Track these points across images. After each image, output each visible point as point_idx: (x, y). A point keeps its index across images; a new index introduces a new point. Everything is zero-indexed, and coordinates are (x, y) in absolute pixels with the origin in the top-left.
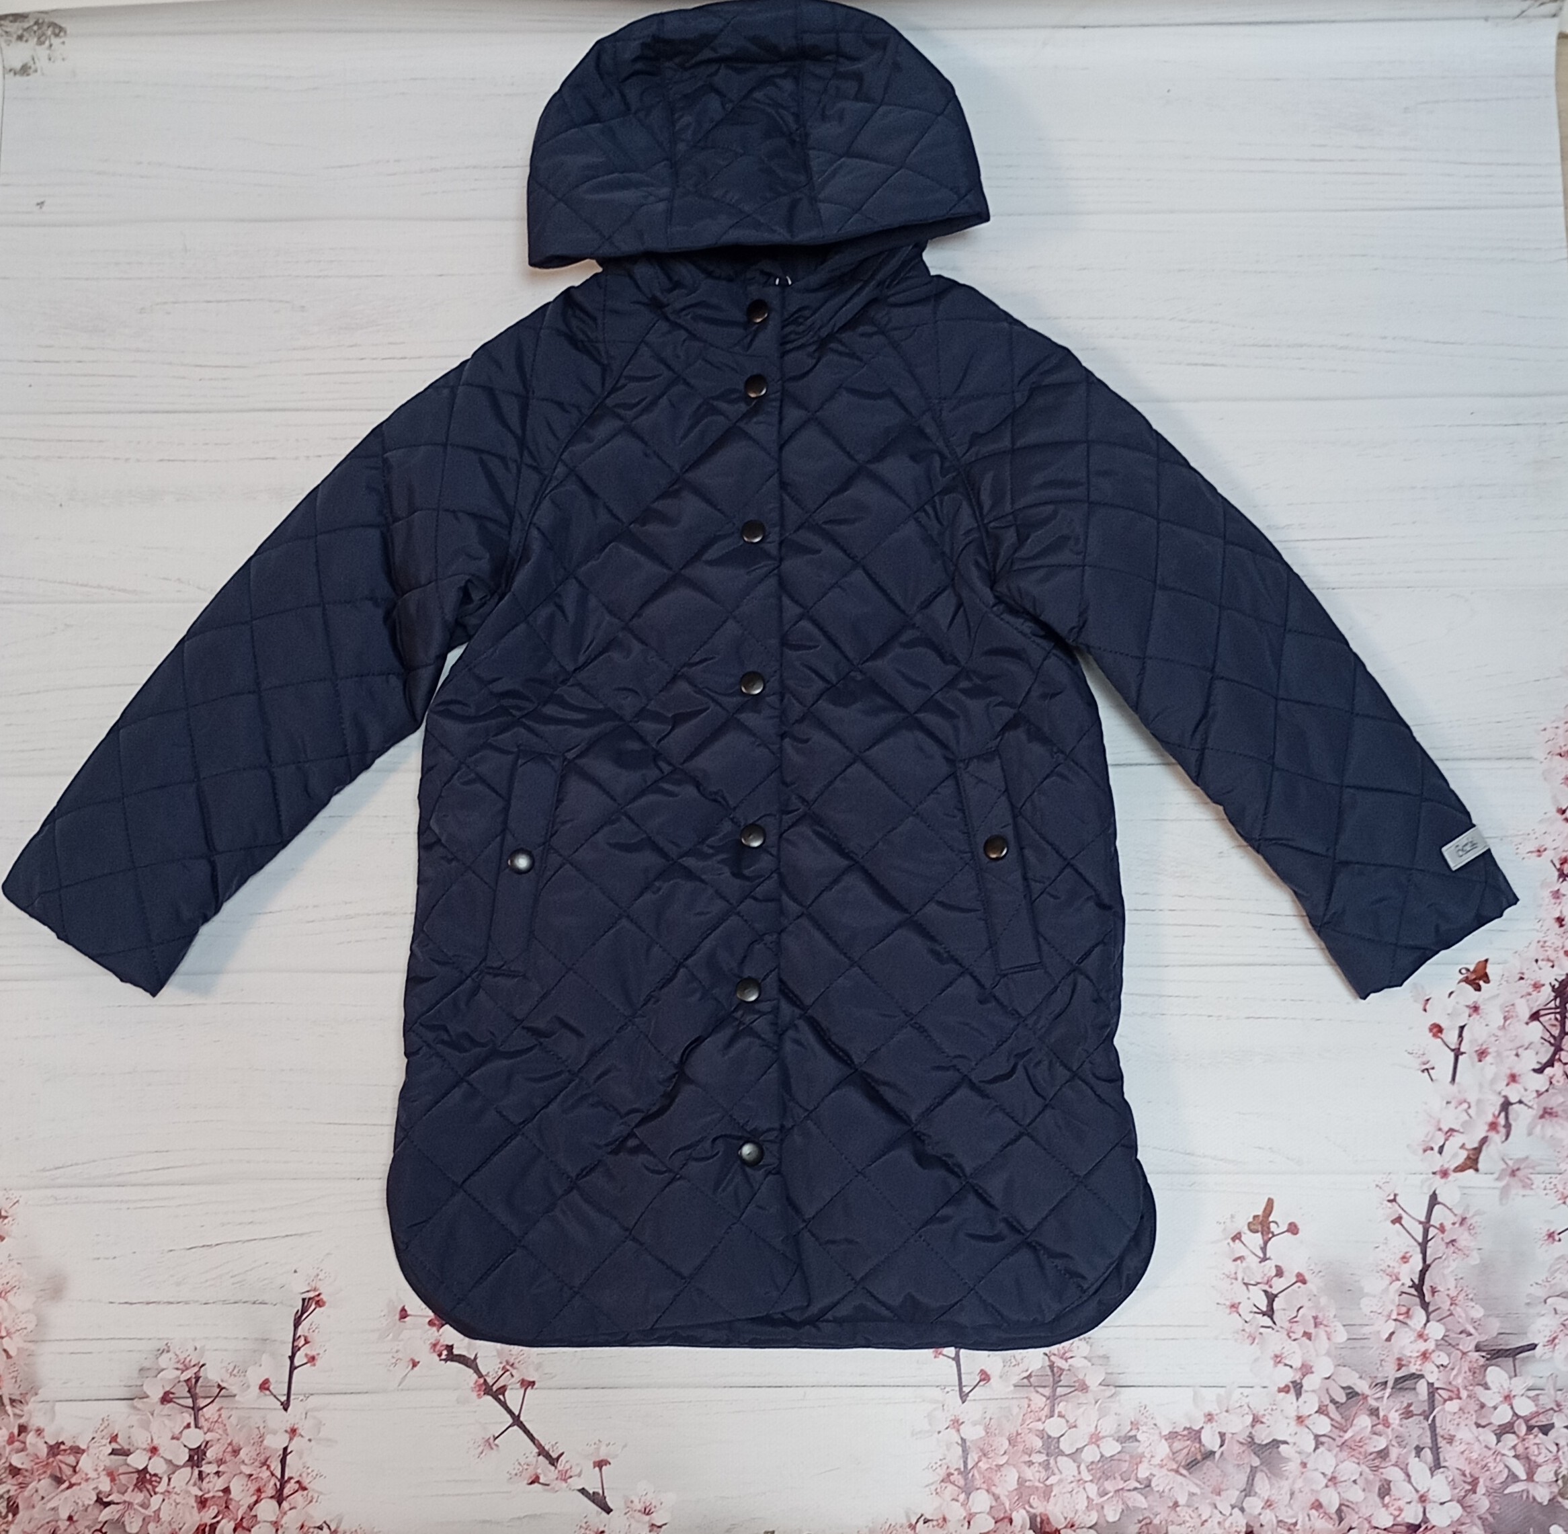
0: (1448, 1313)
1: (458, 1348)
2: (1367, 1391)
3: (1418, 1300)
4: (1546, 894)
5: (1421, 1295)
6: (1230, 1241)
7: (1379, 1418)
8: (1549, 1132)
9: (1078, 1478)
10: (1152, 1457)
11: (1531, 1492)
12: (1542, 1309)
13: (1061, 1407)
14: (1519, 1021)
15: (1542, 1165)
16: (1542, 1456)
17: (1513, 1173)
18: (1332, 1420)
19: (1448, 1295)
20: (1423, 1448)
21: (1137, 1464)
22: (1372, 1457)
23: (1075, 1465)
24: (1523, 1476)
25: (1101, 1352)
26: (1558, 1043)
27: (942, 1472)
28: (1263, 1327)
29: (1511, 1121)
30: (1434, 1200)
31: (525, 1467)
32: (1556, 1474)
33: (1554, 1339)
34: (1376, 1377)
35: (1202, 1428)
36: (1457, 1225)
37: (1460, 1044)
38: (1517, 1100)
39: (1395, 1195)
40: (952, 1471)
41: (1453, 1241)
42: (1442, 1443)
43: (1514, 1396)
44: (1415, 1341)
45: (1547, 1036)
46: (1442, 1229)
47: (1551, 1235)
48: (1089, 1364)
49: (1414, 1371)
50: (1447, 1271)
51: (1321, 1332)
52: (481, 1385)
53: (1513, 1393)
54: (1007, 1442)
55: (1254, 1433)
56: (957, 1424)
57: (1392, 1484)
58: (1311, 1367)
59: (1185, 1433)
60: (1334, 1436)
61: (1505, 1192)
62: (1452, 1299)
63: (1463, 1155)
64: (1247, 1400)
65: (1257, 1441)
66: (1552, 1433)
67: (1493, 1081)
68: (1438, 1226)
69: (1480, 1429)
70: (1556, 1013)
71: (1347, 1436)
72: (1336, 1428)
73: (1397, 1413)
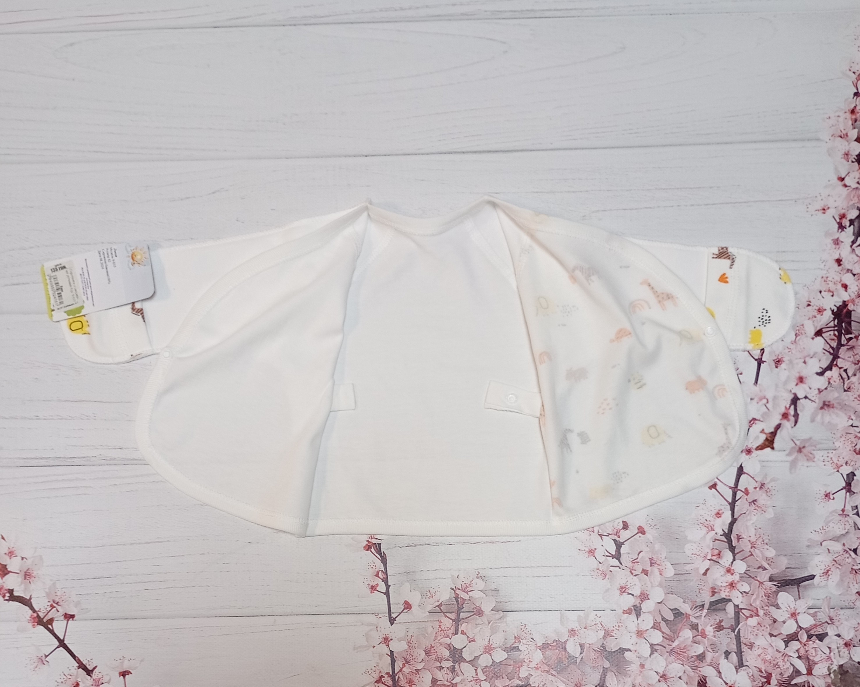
0: (750, 553)
1: (17, 591)
2: (689, 612)
3: (727, 544)
4: (829, 241)
5: (730, 542)
7: (698, 632)
8: (827, 419)
9: (475, 678)
10: (530, 662)
11: (811, 683)
12: (819, 550)
13: (463, 627)
14: (807, 336)
15: (821, 443)
16: (819, 656)
18: (663, 633)
19: (749, 541)
20: (730, 653)
21: (519, 667)
22: (693, 659)
23: (473, 669)
24: (804, 671)
25: (493, 586)
26: (835, 353)
27: (376, 676)
28: (611, 566)
30: (741, 471)
31: (70, 677)
32: (829, 669)
33: (828, 571)
34: (696, 601)
35: (567, 640)
38: (804, 396)
40: (383, 675)
42: (744, 648)
43: (799, 613)
44: (725, 574)
45: (827, 347)
47: (827, 495)
48: (485, 595)
49: (724, 597)
50: (749, 523)
51: (655, 570)
52: (34, 618)
53: (798, 611)
54: (424, 652)
55: (605, 643)
56: (386, 640)
57: (707, 678)
58: (647, 596)
59: (555, 644)
60: (664, 645)
61: (793, 464)
62: (751, 544)
64: (600, 620)
65: (608, 650)
66: (826, 640)
69: (773, 637)
70: (834, 330)
71: (675, 644)
72: (666, 638)
73: (711, 628)
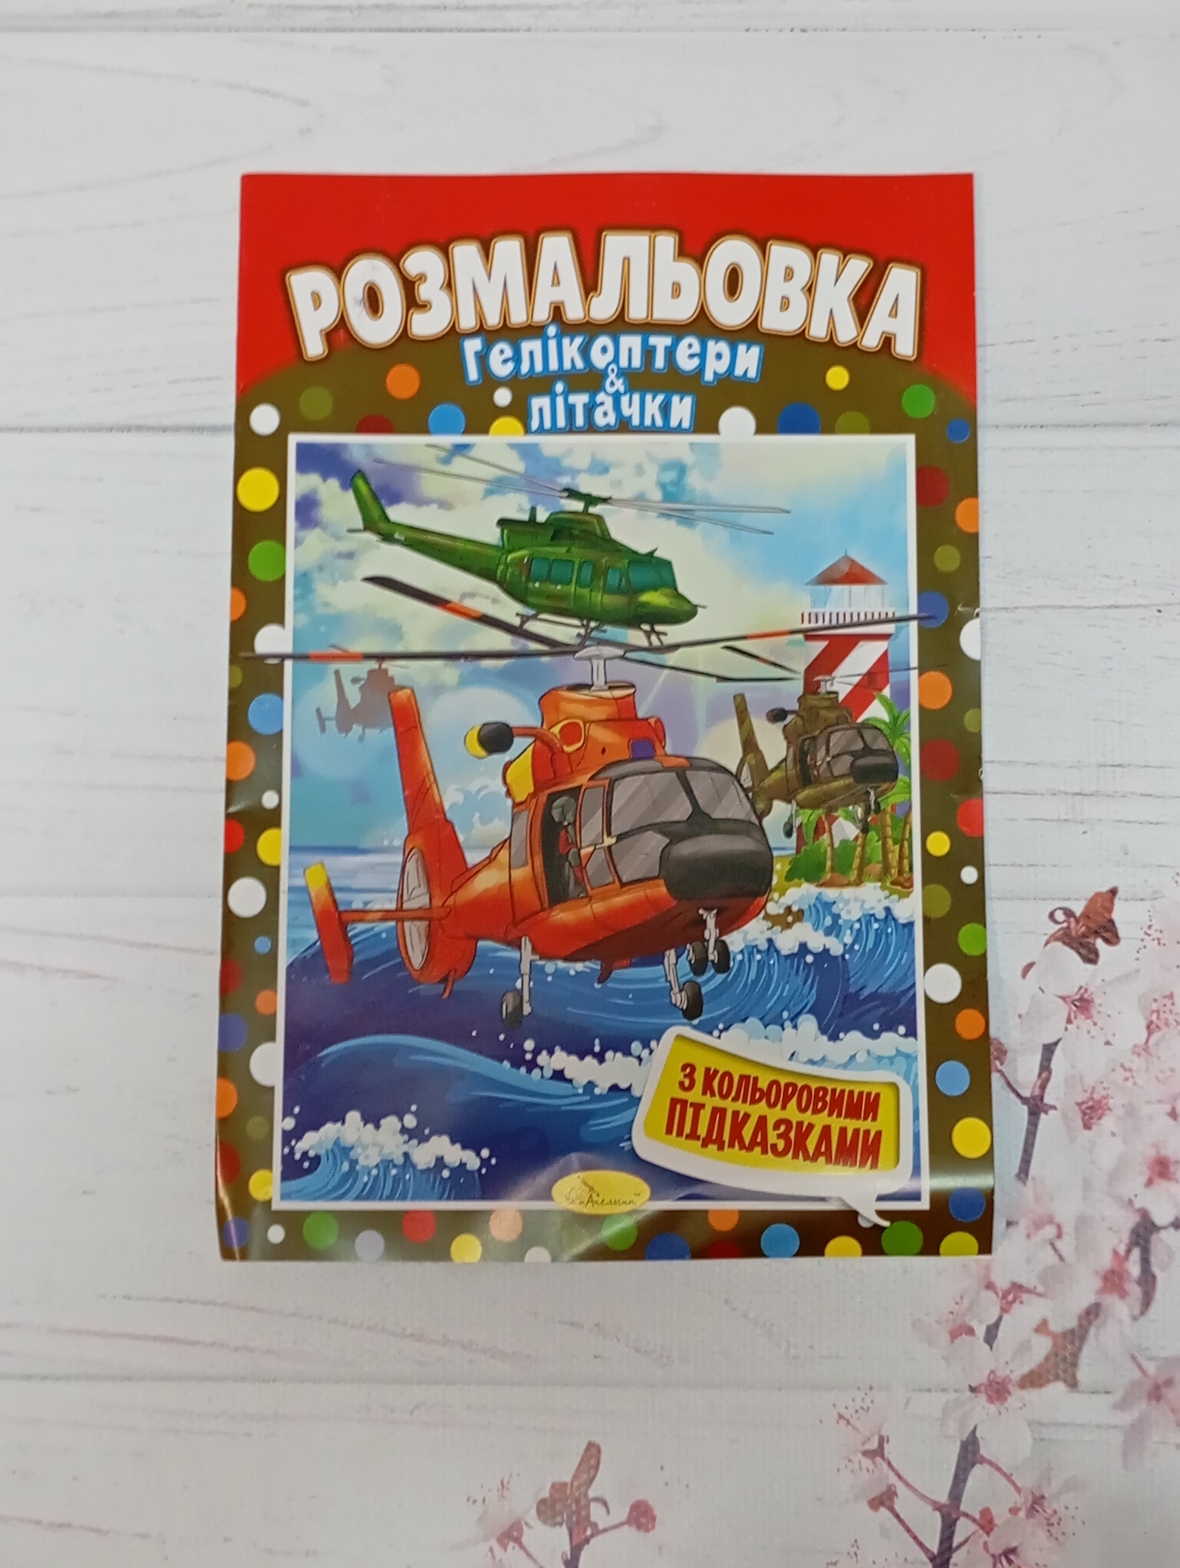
6: (493, 1543)
17: (1156, 1393)
29: (1156, 1270)
36: (1022, 1514)
37: (1043, 1087)
39: (882, 1441)
41: (1009, 1553)
46: (986, 1523)
63: (1042, 1346)
67: (1114, 1176)
68: (977, 1516)
